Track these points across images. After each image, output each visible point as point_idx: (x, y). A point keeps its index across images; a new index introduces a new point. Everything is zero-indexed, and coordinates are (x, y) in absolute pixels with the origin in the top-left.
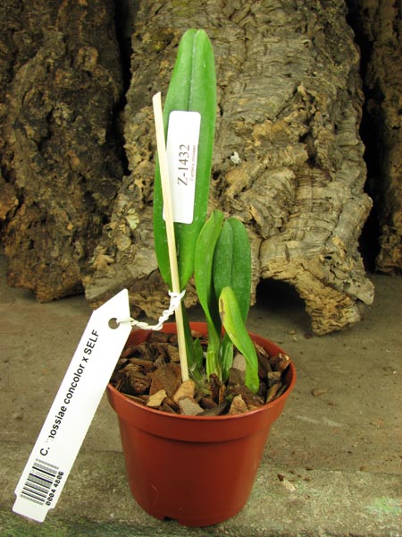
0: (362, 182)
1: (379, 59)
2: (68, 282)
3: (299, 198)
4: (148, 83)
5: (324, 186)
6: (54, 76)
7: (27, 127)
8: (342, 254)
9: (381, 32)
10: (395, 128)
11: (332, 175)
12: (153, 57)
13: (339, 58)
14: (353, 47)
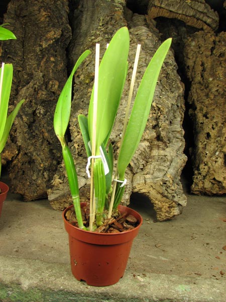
0: (183, 149)
1: (194, 90)
3: (152, 155)
4: (81, 98)
5: (164, 149)
6: (38, 93)
7: (24, 117)
8: (171, 182)
9: (195, 77)
10: (201, 123)
11: (168, 145)
12: (84, 86)
13: (173, 89)
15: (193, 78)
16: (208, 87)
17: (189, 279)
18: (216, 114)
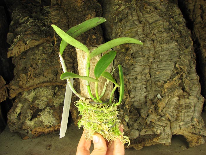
0: (200, 91)
1: (197, 30)
3: (181, 104)
5: (188, 98)
9: (196, 18)
11: (191, 94)
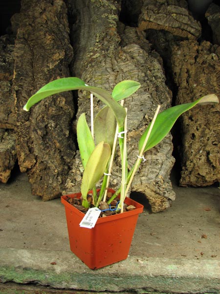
2: (55, 193)
6: (48, 110)
7: (38, 131)
8: (162, 181)
10: (187, 125)
13: (162, 100)
14: (167, 96)
15: (180, 84)
16: (193, 92)
17: (176, 260)
18: (199, 117)
